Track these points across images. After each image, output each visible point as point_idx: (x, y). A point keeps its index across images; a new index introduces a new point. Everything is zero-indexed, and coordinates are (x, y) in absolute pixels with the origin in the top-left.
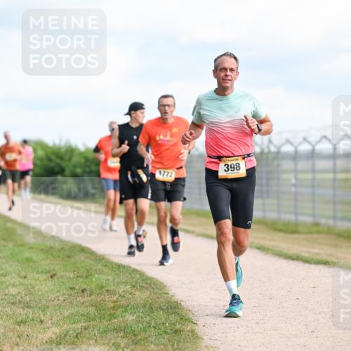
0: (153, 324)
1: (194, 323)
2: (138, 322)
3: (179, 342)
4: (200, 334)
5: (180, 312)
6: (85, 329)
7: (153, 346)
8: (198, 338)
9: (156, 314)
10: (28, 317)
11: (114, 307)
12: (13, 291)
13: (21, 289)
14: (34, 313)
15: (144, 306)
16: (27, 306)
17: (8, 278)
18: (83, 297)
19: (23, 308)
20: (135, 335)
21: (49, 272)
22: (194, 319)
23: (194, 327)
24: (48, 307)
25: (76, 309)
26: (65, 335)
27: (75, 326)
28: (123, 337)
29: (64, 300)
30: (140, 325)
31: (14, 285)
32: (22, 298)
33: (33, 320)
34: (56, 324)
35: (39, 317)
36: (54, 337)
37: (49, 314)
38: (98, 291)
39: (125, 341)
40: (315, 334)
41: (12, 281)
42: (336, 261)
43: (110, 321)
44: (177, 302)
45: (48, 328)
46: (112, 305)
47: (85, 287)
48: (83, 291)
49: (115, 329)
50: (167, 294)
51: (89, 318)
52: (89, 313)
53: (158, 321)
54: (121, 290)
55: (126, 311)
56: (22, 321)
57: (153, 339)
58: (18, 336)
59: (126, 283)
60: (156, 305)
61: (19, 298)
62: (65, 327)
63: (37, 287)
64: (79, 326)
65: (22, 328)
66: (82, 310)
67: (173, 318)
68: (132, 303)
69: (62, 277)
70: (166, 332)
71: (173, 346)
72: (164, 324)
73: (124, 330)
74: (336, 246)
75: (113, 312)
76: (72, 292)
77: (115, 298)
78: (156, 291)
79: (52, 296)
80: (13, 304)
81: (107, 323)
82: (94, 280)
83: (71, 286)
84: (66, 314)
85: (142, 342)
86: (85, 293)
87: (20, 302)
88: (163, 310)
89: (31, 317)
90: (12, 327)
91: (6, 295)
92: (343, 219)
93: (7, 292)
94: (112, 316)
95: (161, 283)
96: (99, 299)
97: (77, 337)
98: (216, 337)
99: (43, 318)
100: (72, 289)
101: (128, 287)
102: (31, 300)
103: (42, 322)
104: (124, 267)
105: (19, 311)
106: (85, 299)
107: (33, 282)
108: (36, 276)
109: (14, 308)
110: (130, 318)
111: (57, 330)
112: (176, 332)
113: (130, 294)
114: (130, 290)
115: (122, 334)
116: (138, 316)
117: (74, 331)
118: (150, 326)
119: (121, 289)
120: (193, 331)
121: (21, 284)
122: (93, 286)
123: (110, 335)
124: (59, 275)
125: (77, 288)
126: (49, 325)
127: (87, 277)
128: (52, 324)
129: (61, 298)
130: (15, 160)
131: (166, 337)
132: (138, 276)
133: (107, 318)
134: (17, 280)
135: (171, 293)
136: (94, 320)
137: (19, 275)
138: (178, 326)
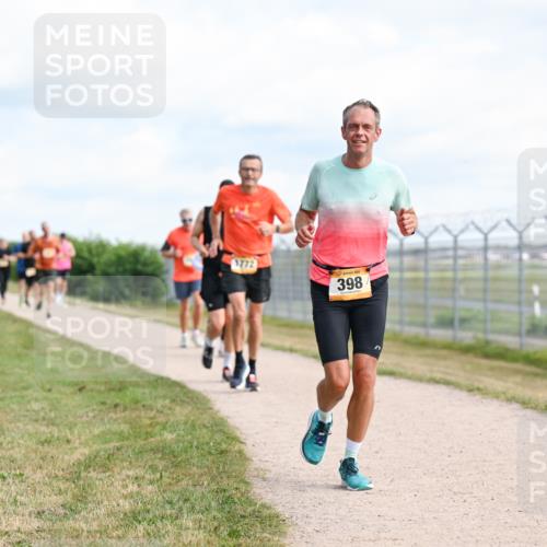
0: (195, 443)
1: (242, 443)
2: (178, 441)
3: (225, 463)
4: (248, 455)
5: (226, 430)
6: (118, 449)
7: (195, 468)
8: (247, 459)
9: (198, 432)
10: (53, 436)
11: (151, 425)
12: (35, 406)
13: (45, 404)
14: (60, 431)
15: (186, 423)
16: (51, 423)
17: (30, 392)
18: (116, 413)
19: (47, 426)
20: (174, 457)
21: (76, 384)
22: (242, 438)
23: (243, 447)
24: (76, 425)
25: (108, 426)
26: (96, 457)
27: (107, 446)
28: (160, 459)
29: (94, 417)
30: (181, 445)
31: (36, 400)
32: (46, 413)
33: (58, 439)
34: (85, 444)
35: (66, 436)
36: (82, 459)
37: (76, 432)
38: (133, 406)
39: (163, 463)
40: (379, 456)
41: (35, 395)
42: (402, 371)
43: (146, 439)
44: (222, 419)
45: (76, 448)
46: (148, 422)
47: (118, 401)
48: (116, 406)
49: (152, 450)
50: (211, 409)
51: (122, 436)
52: (122, 432)
53: (201, 440)
54: (159, 406)
55: (164, 428)
56: (46, 441)
57: (195, 461)
58: (42, 458)
59: (165, 397)
60: (199, 422)
61: (42, 414)
62: (95, 447)
63: (64, 402)
64: (112, 445)
65: (46, 448)
66: (115, 428)
67: (218, 437)
68: (172, 420)
69: (92, 390)
70: (210, 453)
71: (218, 468)
72: (208, 443)
73: (162, 450)
74: (402, 354)
75: (149, 430)
76: (103, 407)
77: (152, 414)
78: (199, 405)
79: (80, 412)
80: (36, 421)
81: (142, 442)
82: (128, 393)
83: (102, 400)
84: (96, 432)
85: (183, 464)
86: (118, 409)
87: (44, 419)
88: (207, 427)
89: (56, 435)
90: (34, 447)
91: (28, 411)
92: (412, 324)
93: (29, 407)
94: (148, 435)
95: (204, 398)
96: (134, 415)
97: (108, 458)
98: (267, 458)
99: (70, 437)
100: (103, 403)
101: (167, 401)
102: (56, 417)
103: (68, 441)
104: (162, 378)
105: (43, 429)
106: (118, 415)
107: (59, 396)
108: (62, 389)
109: (37, 426)
110: (168, 436)
111: (86, 451)
112: (222, 452)
113: (170, 409)
114: (169, 405)
115: (160, 456)
116: (178, 435)
117: (106, 451)
118: (191, 447)
119: (160, 404)
120: (240, 452)
121: (45, 398)
122: (127, 400)
123: (146, 456)
124: (88, 388)
125: (109, 402)
126: (77, 445)
127: (120, 390)
128: (80, 444)
129: (91, 414)
130: (51, 259)
131: (210, 458)
132: (178, 389)
133: (144, 437)
134: (40, 394)
135: (216, 408)
136: (128, 439)
137: (43, 388)
138: (224, 446)
